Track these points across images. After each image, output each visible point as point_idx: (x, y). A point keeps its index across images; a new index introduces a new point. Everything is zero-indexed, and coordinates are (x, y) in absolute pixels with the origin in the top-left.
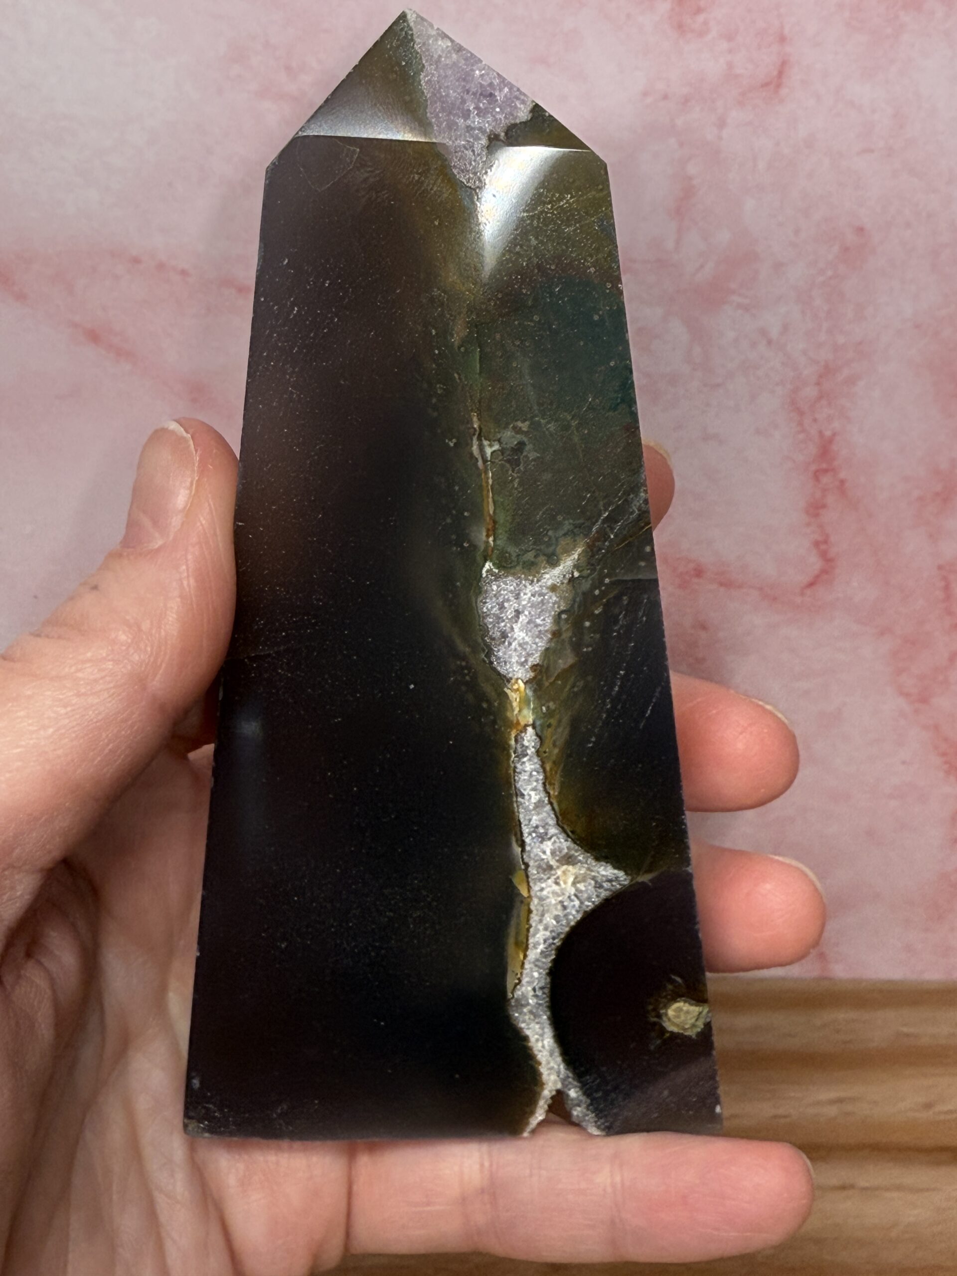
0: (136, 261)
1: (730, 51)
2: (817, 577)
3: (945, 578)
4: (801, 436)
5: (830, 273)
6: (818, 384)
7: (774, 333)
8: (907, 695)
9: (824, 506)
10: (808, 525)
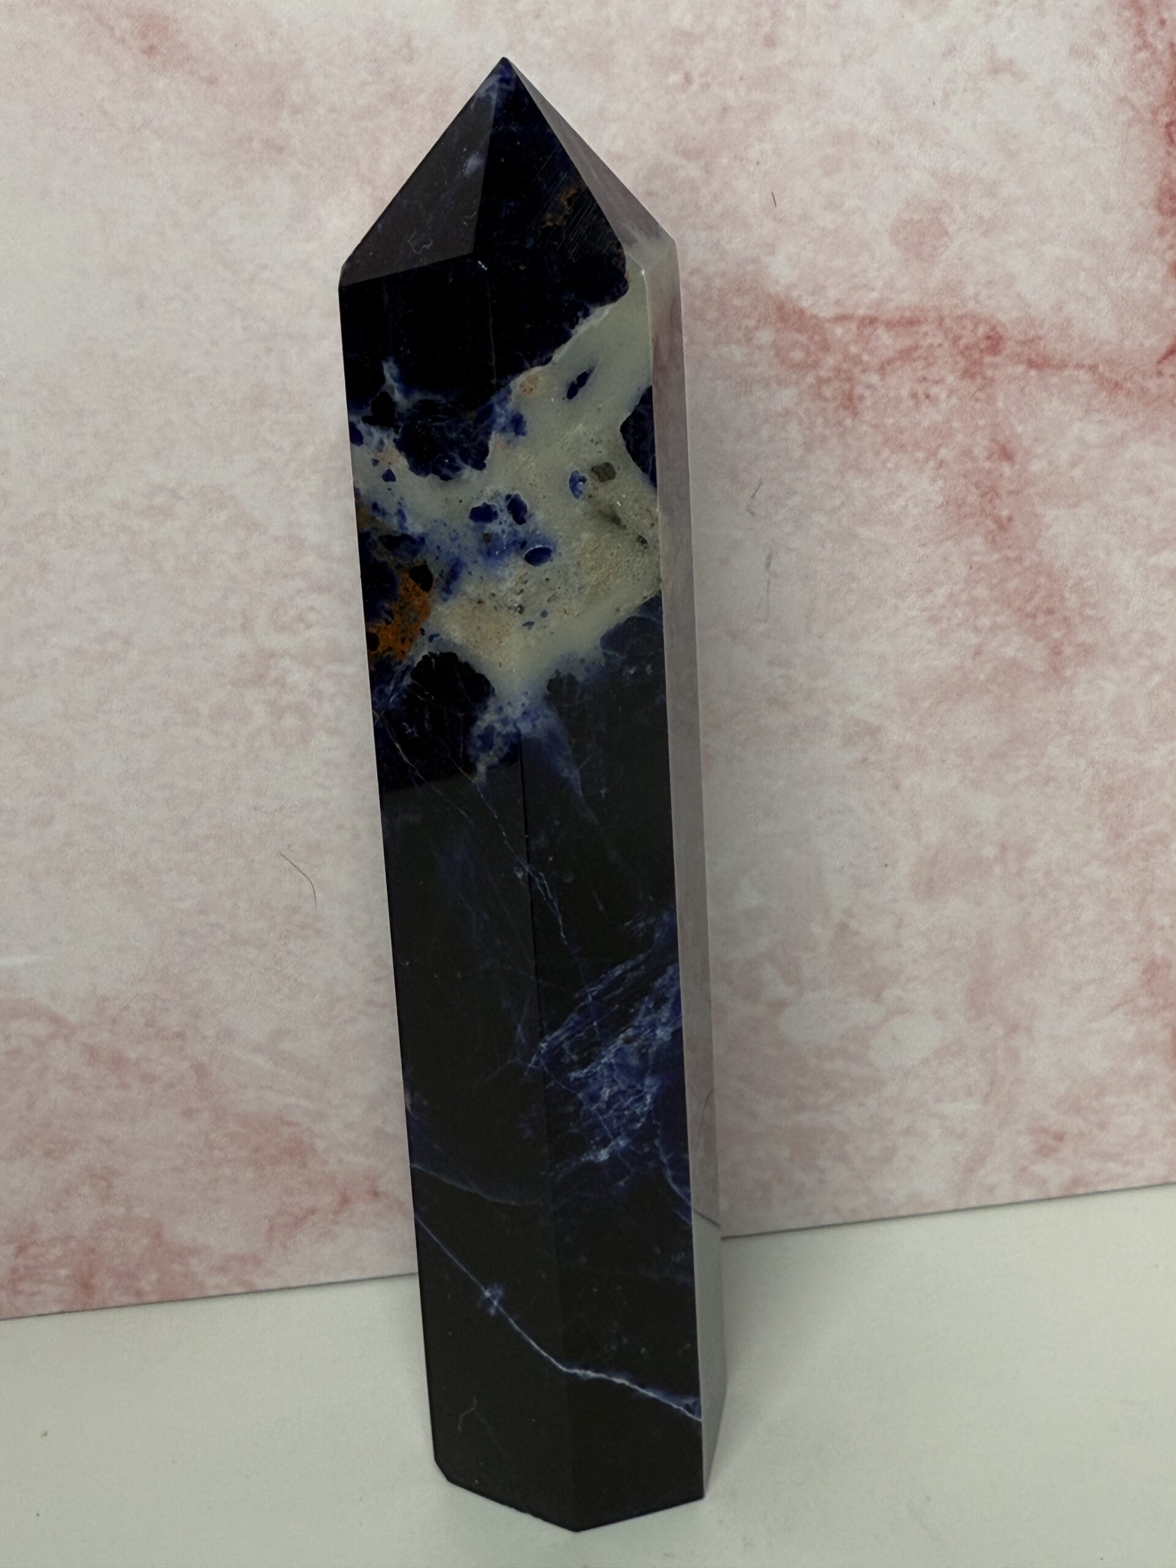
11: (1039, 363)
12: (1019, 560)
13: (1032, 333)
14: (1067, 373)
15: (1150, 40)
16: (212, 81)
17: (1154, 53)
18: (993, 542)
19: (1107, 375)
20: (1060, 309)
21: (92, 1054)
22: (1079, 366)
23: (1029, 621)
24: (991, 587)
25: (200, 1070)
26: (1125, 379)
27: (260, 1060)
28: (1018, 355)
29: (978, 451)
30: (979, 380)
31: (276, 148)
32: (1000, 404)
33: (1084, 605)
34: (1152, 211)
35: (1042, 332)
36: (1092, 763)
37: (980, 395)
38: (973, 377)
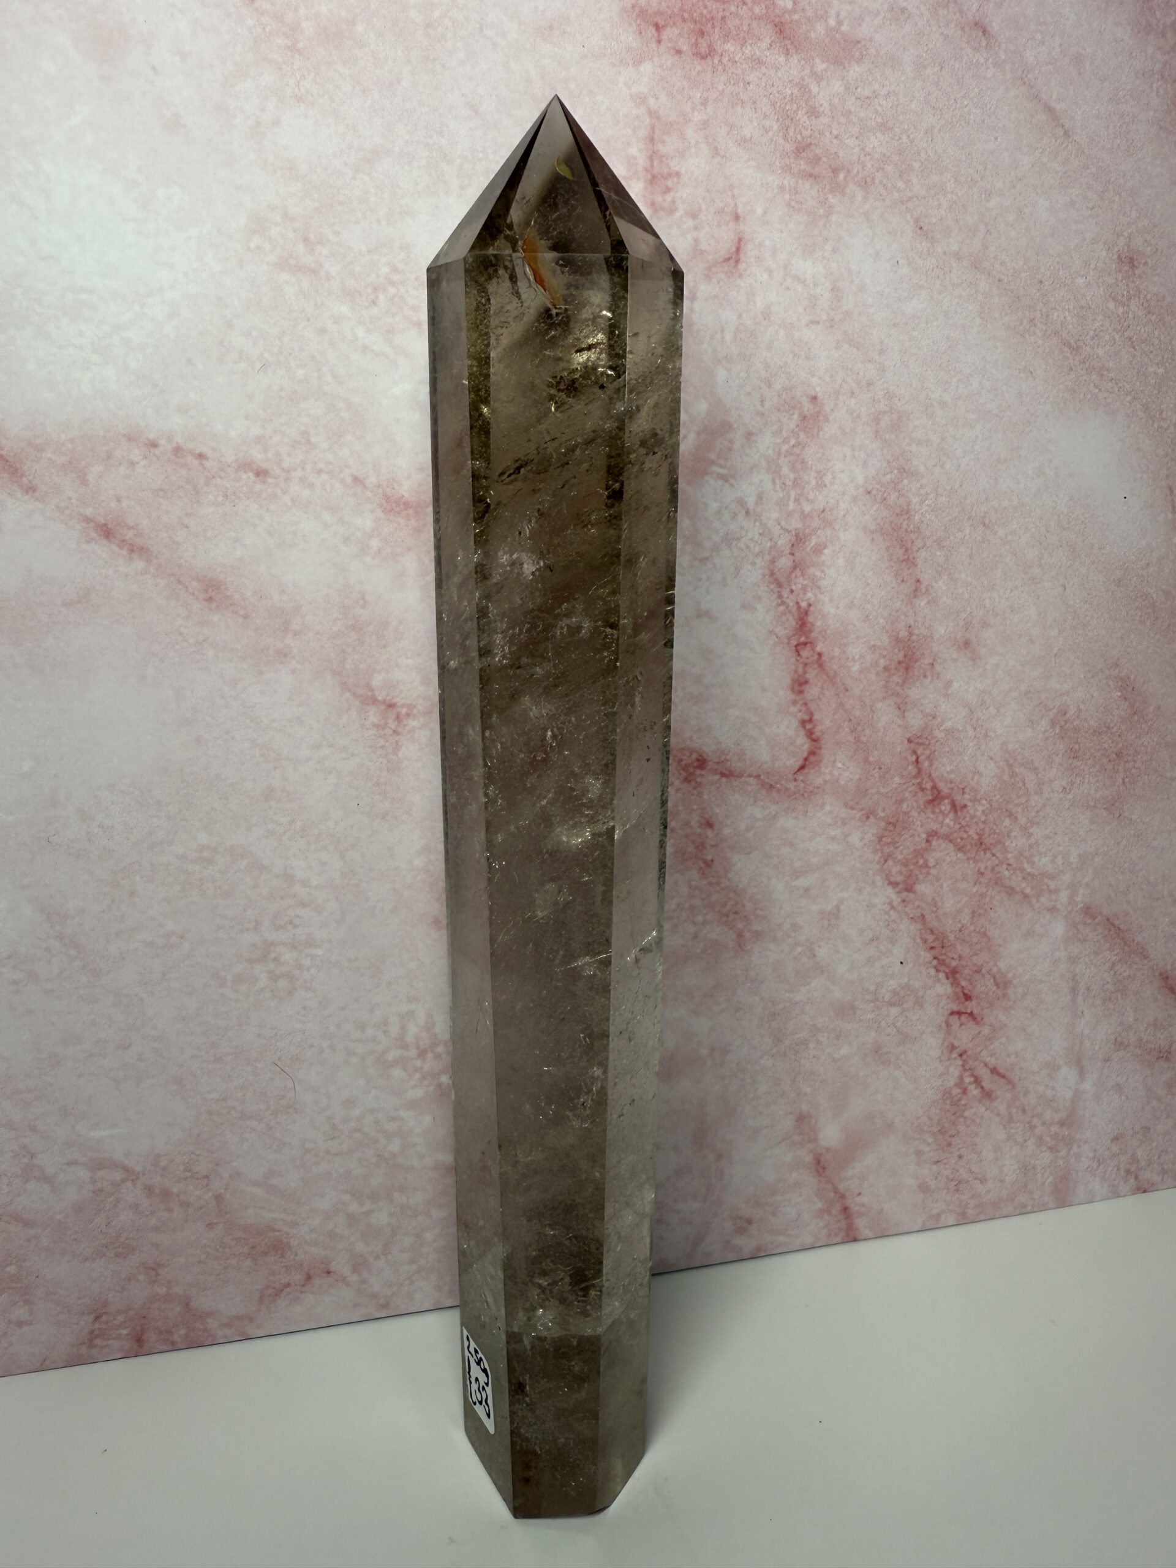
0: (154, 445)
1: (696, 228)
2: (806, 759)
3: (914, 752)
4: (782, 608)
5: (793, 442)
6: (793, 554)
7: (751, 502)
8: (894, 884)
9: (806, 682)
10: (794, 703)
11: (728, 774)
12: (718, 884)
13: (723, 758)
14: (743, 779)
15: (784, 599)
16: (246, 617)
17: (787, 607)
18: (703, 875)
19: (767, 780)
20: (739, 745)
21: (149, 1190)
22: (750, 776)
23: (724, 919)
24: (702, 899)
25: (218, 1198)
26: (776, 783)
27: (258, 1191)
28: (716, 770)
29: (694, 823)
30: (693, 783)
31: (283, 655)
32: (705, 797)
33: (756, 909)
34: (789, 692)
35: (728, 758)
36: (762, 999)
37: (695, 792)
38: (689, 782)
